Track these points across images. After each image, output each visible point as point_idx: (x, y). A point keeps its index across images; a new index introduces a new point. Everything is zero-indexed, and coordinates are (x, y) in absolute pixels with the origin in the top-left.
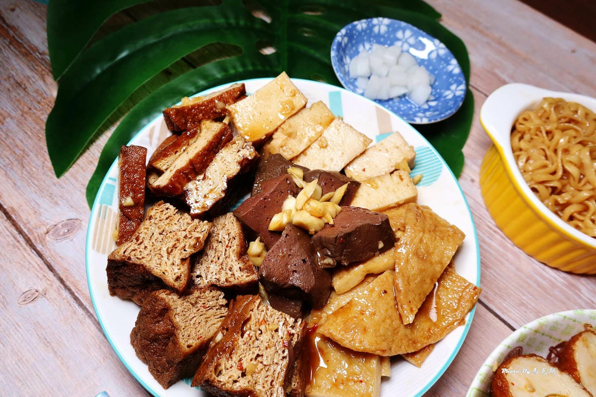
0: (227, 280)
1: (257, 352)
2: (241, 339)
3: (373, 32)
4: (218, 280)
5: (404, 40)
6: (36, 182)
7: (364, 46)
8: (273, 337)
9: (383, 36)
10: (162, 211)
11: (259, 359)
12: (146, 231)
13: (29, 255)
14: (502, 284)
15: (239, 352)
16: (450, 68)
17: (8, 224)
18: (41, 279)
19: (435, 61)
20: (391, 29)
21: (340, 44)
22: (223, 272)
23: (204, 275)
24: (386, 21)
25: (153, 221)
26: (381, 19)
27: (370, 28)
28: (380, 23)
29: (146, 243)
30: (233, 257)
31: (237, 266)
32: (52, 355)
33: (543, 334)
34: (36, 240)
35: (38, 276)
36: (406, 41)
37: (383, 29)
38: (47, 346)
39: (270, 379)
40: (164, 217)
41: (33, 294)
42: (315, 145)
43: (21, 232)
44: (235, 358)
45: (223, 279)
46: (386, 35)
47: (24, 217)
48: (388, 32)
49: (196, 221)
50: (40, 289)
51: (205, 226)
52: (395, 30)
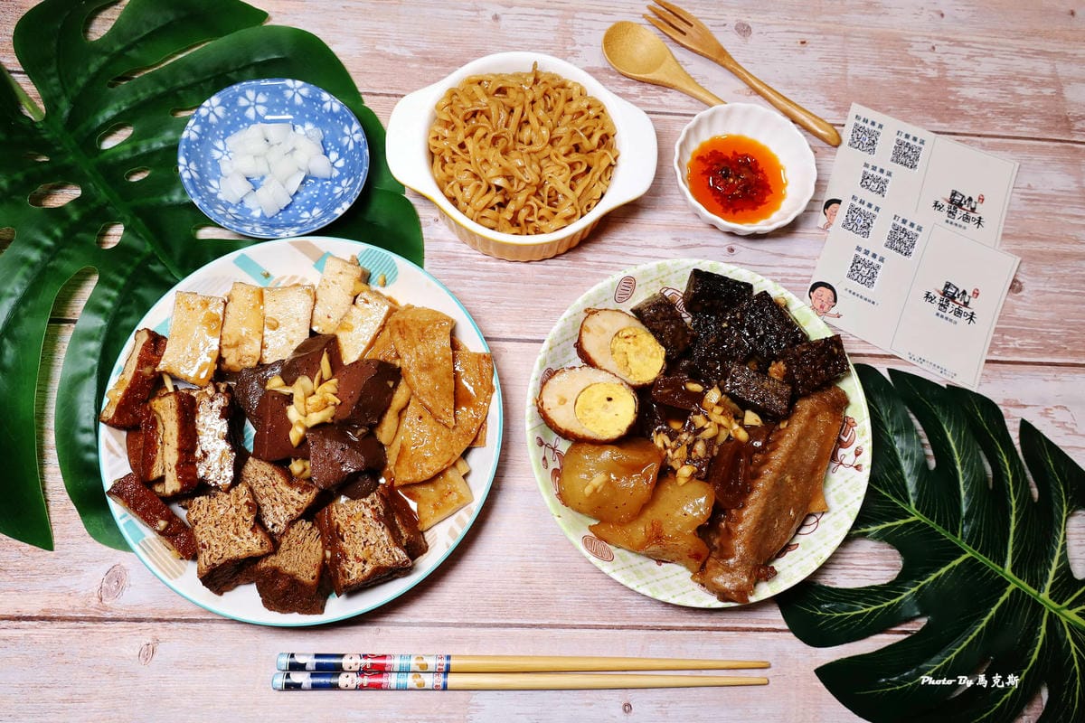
0: (297, 510)
1: (362, 542)
2: (344, 543)
3: (212, 124)
4: (291, 515)
5: (253, 104)
6: (35, 572)
7: (217, 149)
8: (364, 522)
9: (227, 119)
10: (198, 509)
11: (367, 544)
12: (204, 535)
13: (108, 628)
15: (350, 552)
16: (327, 106)
17: (57, 624)
18: (141, 634)
20: (228, 105)
21: (192, 180)
22: (289, 507)
23: (276, 522)
24: (215, 100)
25: (199, 523)
26: (206, 103)
27: (204, 123)
28: (211, 109)
29: (213, 543)
30: (286, 489)
31: (295, 493)
32: (214, 670)
34: (99, 614)
35: (135, 635)
36: (256, 104)
37: (220, 111)
38: (203, 669)
39: (385, 549)
40: (205, 512)
41: (148, 649)
42: (267, 332)
43: (77, 620)
44: (351, 557)
45: (294, 512)
46: (229, 115)
47: (64, 607)
48: (227, 110)
49: (232, 491)
50: (149, 641)
51: (242, 489)
52: (234, 102)
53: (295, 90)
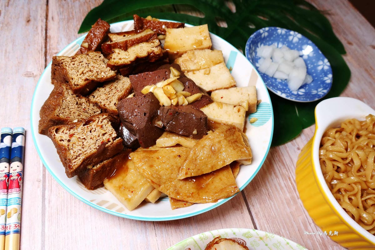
0: (104, 105)
1: (85, 137)
2: (82, 126)
3: (288, 38)
4: (101, 103)
6: (68, 31)
7: (278, 44)
8: (99, 136)
9: (293, 44)
10: (96, 56)
11: (83, 140)
12: (80, 58)
13: (42, 58)
14: (273, 214)
15: (76, 131)
16: (326, 78)
17: (43, 42)
18: (38, 70)
19: (319, 71)
20: (300, 42)
21: (260, 34)
22: (106, 101)
23: (96, 97)
24: (300, 36)
25: (88, 56)
26: (296, 33)
27: (287, 35)
28: (295, 35)
29: (76, 63)
30: (116, 97)
31: (115, 102)
32: (17, 102)
33: (266, 245)
34: (49, 54)
35: (38, 68)
37: (296, 40)
38: (19, 98)
39: (80, 152)
41: (30, 74)
42: (202, 71)
43: (46, 47)
44: (72, 131)
46: (296, 44)
48: (298, 43)
49: (109, 68)
50: (35, 74)
51: (112, 73)
52: (303, 44)
53: (324, 64)
